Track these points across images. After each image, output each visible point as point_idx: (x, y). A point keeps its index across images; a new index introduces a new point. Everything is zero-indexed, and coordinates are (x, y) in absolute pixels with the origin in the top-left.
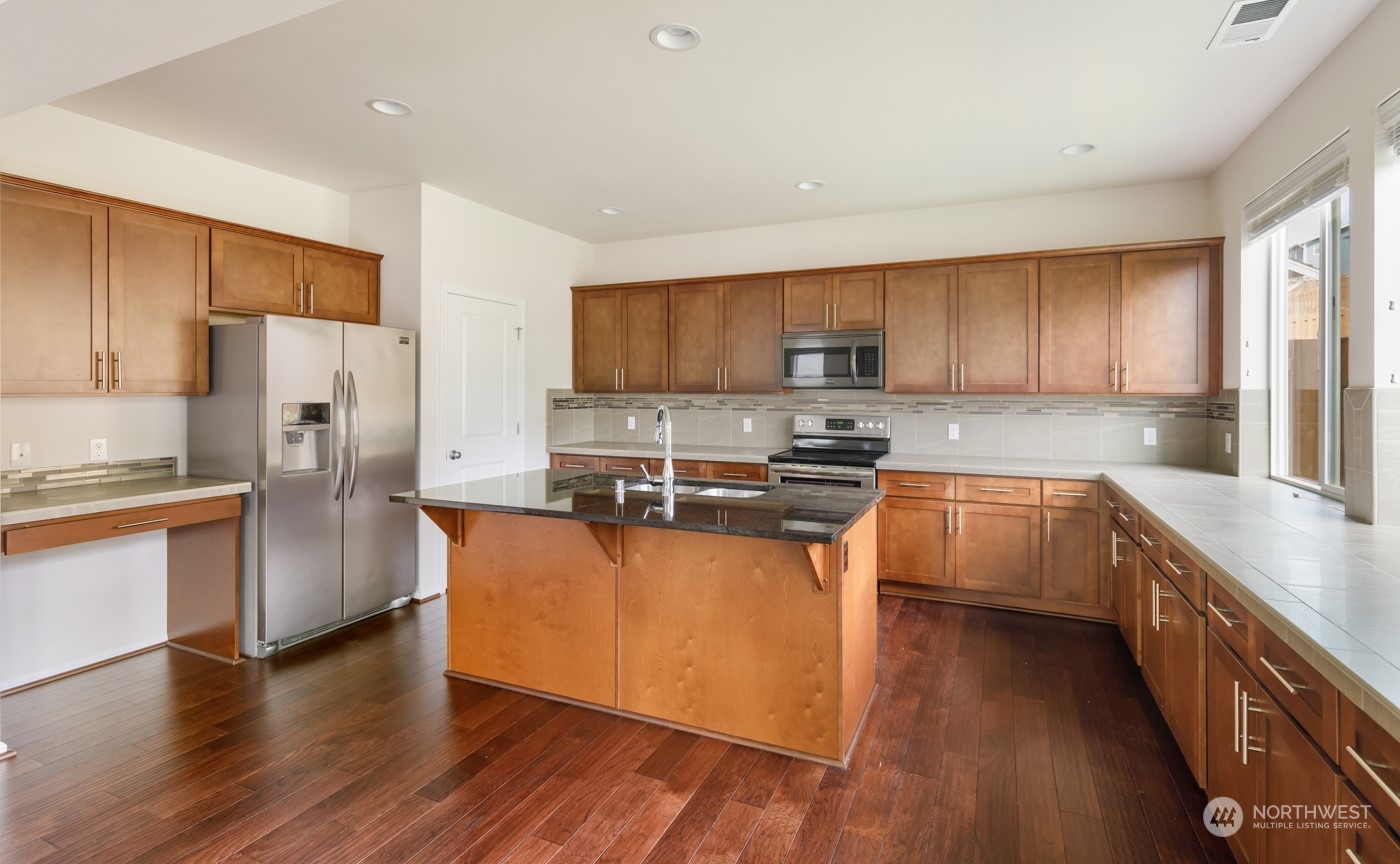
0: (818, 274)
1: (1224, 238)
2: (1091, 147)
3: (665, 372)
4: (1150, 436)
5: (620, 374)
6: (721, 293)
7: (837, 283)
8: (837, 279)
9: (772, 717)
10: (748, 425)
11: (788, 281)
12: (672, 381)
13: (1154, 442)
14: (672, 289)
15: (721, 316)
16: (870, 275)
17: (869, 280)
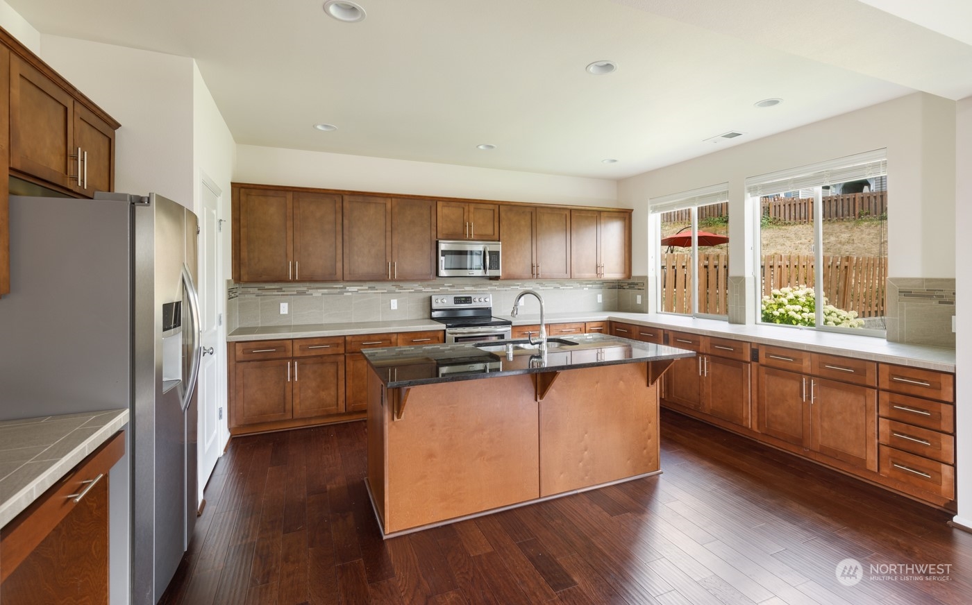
0: (460, 202)
1: (633, 210)
2: (615, 161)
3: (339, 265)
4: (600, 299)
5: (294, 266)
6: (389, 206)
7: (472, 209)
8: (472, 206)
9: (629, 462)
10: (394, 304)
11: (440, 204)
12: (346, 272)
13: (601, 301)
14: (346, 198)
15: (389, 224)
16: (491, 207)
17: (490, 210)
